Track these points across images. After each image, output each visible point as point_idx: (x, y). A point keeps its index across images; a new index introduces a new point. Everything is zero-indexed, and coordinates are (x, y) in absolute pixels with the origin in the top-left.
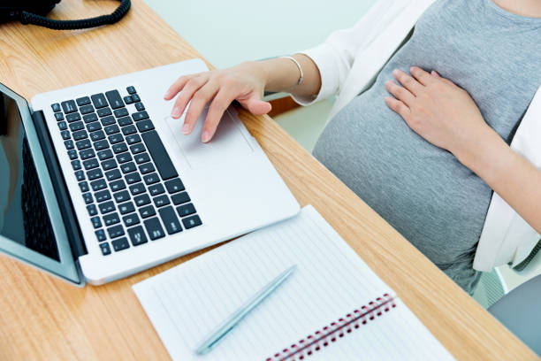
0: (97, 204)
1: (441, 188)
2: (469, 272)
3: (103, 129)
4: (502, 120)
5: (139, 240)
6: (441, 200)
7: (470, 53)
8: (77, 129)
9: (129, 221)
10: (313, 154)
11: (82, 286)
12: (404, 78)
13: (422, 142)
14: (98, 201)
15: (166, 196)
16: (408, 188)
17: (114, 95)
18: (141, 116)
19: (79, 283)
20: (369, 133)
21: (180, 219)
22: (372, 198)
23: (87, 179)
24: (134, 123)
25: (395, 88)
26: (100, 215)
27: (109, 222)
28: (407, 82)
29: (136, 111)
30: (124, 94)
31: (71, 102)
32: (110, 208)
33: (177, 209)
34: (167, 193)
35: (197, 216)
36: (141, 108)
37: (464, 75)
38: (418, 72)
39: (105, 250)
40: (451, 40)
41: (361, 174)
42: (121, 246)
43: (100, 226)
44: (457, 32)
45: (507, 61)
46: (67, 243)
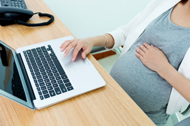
0: (38, 83)
1: (153, 84)
2: (164, 114)
3: (40, 59)
4: (174, 61)
5: (53, 94)
6: (153, 88)
7: (163, 38)
8: (32, 59)
9: (50, 88)
10: (110, 74)
11: (34, 110)
12: (142, 47)
13: (147, 68)
14: (39, 82)
15: (61, 80)
16: (142, 84)
17: (43, 48)
18: (53, 54)
19: (33, 109)
20: (129, 65)
21: (66, 88)
22: (130, 87)
23: (35, 75)
24: (50, 57)
25: (139, 50)
26: (40, 87)
27: (43, 89)
28: (143, 48)
29: (51, 53)
30: (47, 47)
31: (29, 50)
32: (43, 84)
33: (65, 84)
34: (62, 79)
35: (72, 87)
36: (53, 52)
37: (161, 46)
38: (146, 45)
39: (42, 98)
40: (157, 34)
41: (126, 79)
42: (47, 96)
43: (40, 90)
44: (159, 31)
45: (175, 41)
46: (29, 96)
